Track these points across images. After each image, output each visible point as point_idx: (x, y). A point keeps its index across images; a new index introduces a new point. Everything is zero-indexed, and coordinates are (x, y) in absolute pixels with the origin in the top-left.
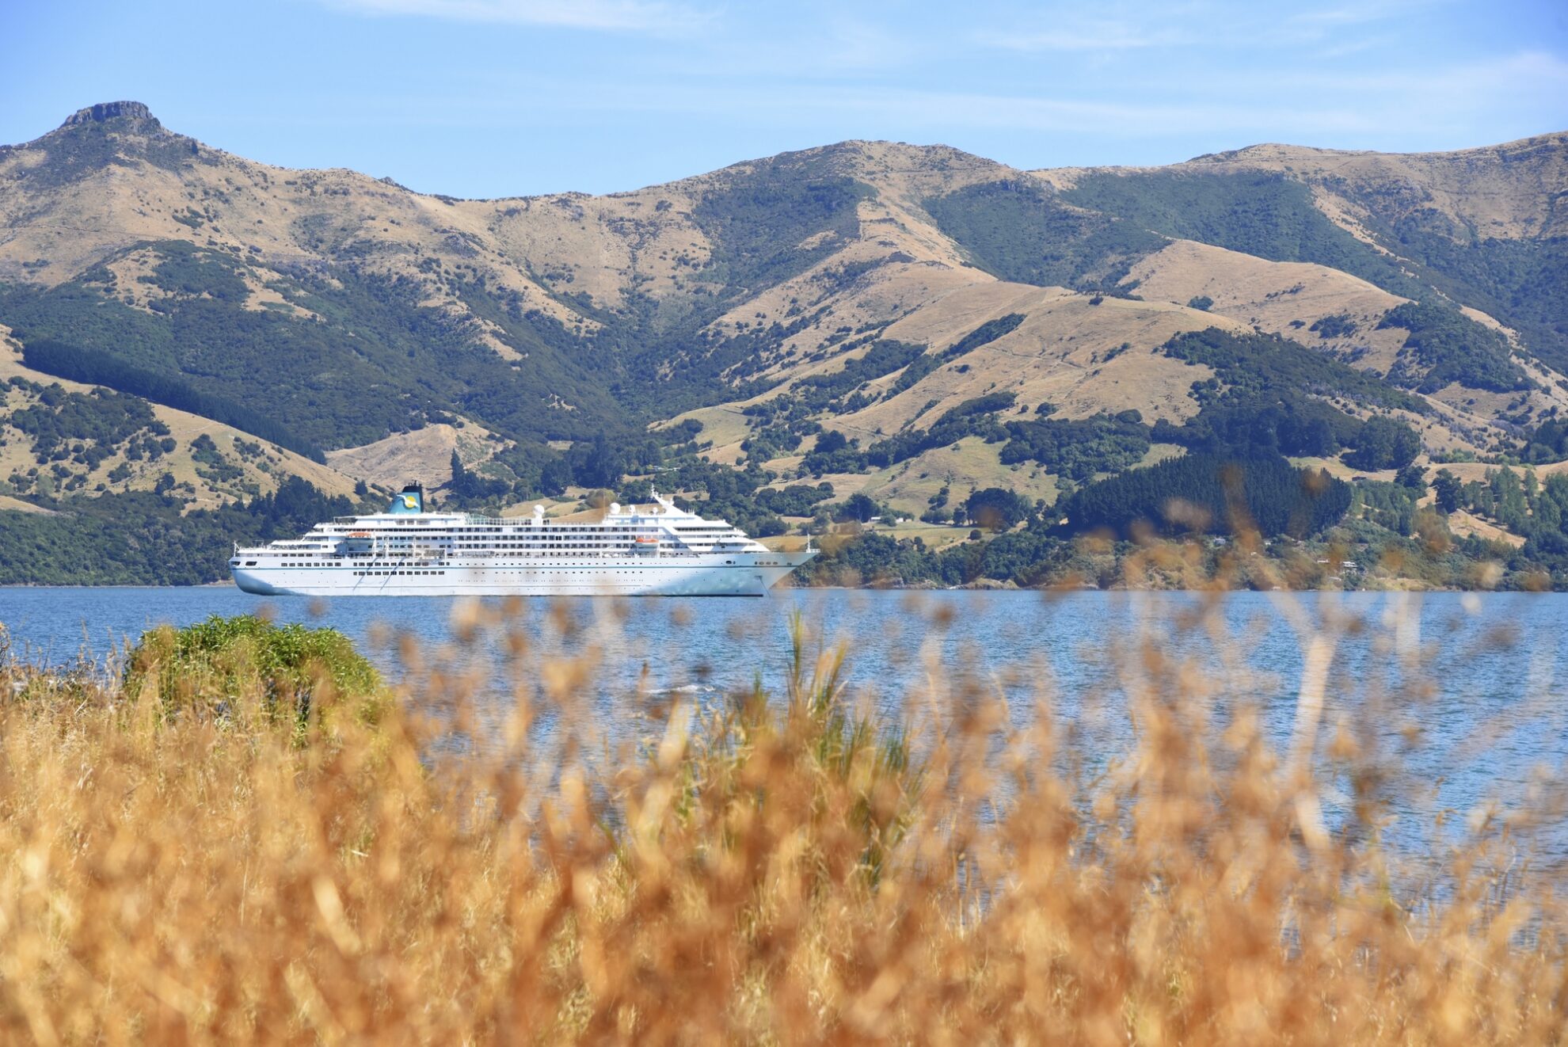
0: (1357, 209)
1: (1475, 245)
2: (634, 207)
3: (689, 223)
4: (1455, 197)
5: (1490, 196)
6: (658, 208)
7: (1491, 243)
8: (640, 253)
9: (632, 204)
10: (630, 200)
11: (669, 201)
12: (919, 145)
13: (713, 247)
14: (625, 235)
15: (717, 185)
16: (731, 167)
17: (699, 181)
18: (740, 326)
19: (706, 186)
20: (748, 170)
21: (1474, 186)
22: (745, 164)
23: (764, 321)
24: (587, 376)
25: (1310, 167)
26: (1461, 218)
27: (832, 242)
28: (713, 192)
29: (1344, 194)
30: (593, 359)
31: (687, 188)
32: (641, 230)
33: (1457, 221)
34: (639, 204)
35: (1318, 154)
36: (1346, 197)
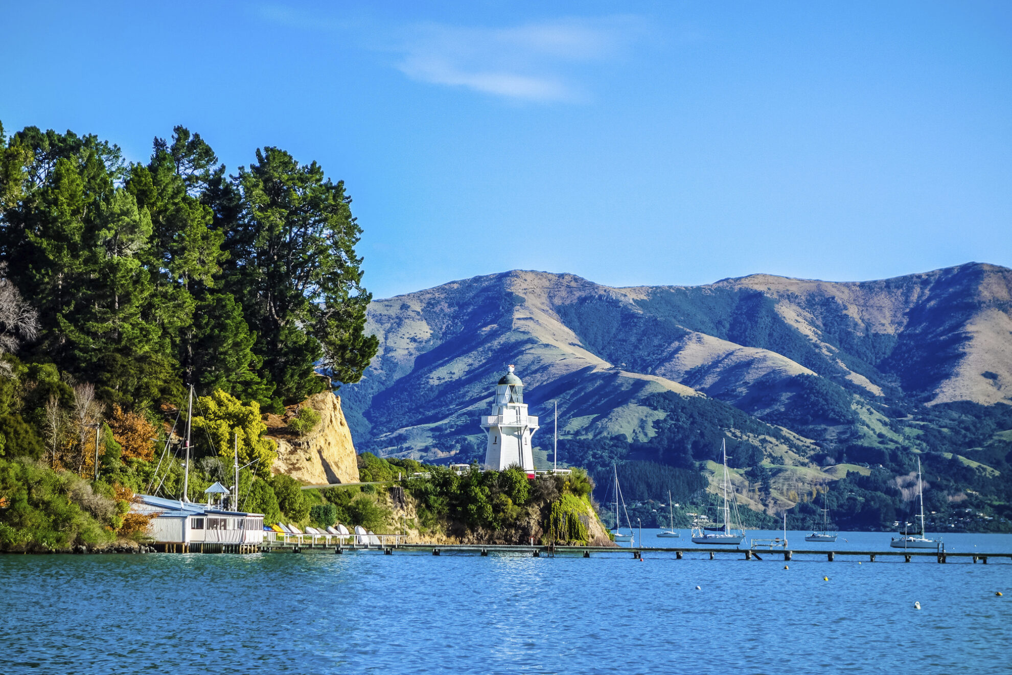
0: (806, 313)
1: (867, 335)
2: (388, 308)
3: (419, 317)
4: (861, 309)
5: (880, 309)
6: (401, 309)
7: (876, 335)
8: (390, 335)
9: (387, 306)
10: (386, 303)
11: (409, 304)
12: (554, 272)
13: (432, 332)
14: (382, 324)
15: (437, 295)
16: (445, 285)
17: (427, 292)
18: (439, 379)
19: (429, 296)
20: (455, 286)
21: (871, 302)
22: (453, 282)
23: (453, 376)
24: (353, 407)
25: (781, 288)
26: (863, 320)
27: (496, 331)
28: (434, 299)
29: (799, 304)
30: (357, 397)
31: (419, 295)
32: (392, 321)
33: (860, 322)
34: (391, 306)
35: (788, 280)
36: (800, 306)
